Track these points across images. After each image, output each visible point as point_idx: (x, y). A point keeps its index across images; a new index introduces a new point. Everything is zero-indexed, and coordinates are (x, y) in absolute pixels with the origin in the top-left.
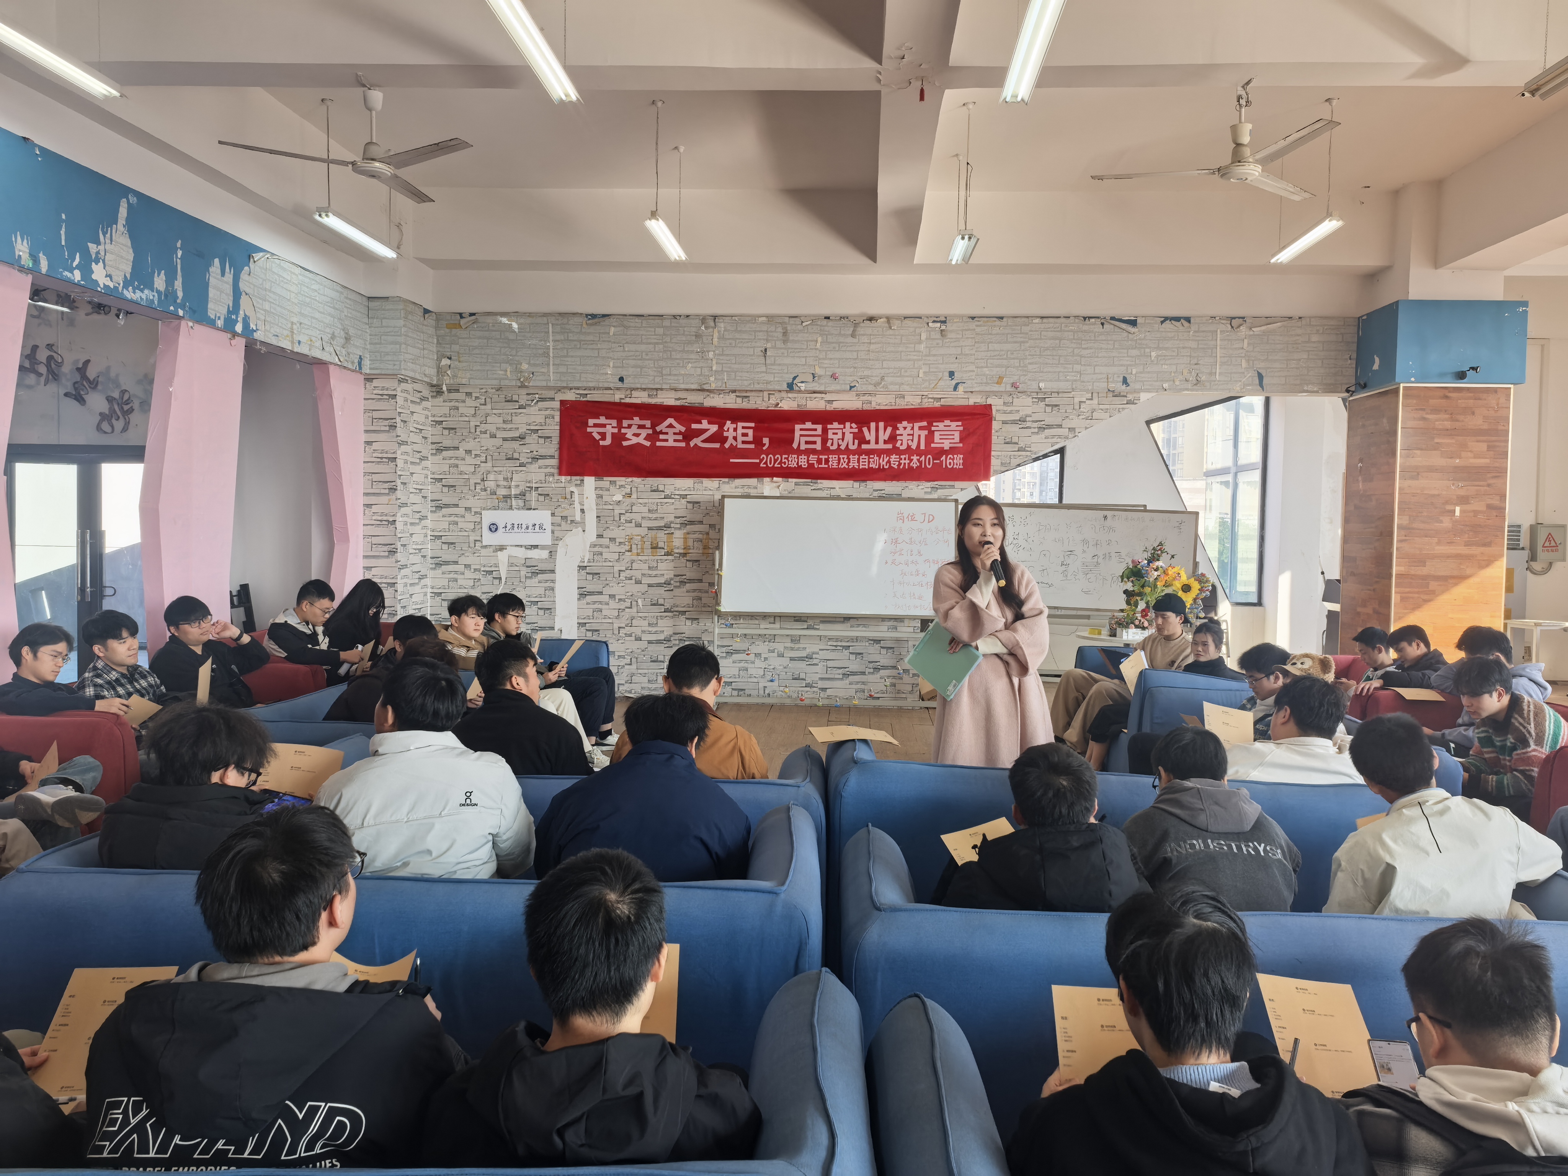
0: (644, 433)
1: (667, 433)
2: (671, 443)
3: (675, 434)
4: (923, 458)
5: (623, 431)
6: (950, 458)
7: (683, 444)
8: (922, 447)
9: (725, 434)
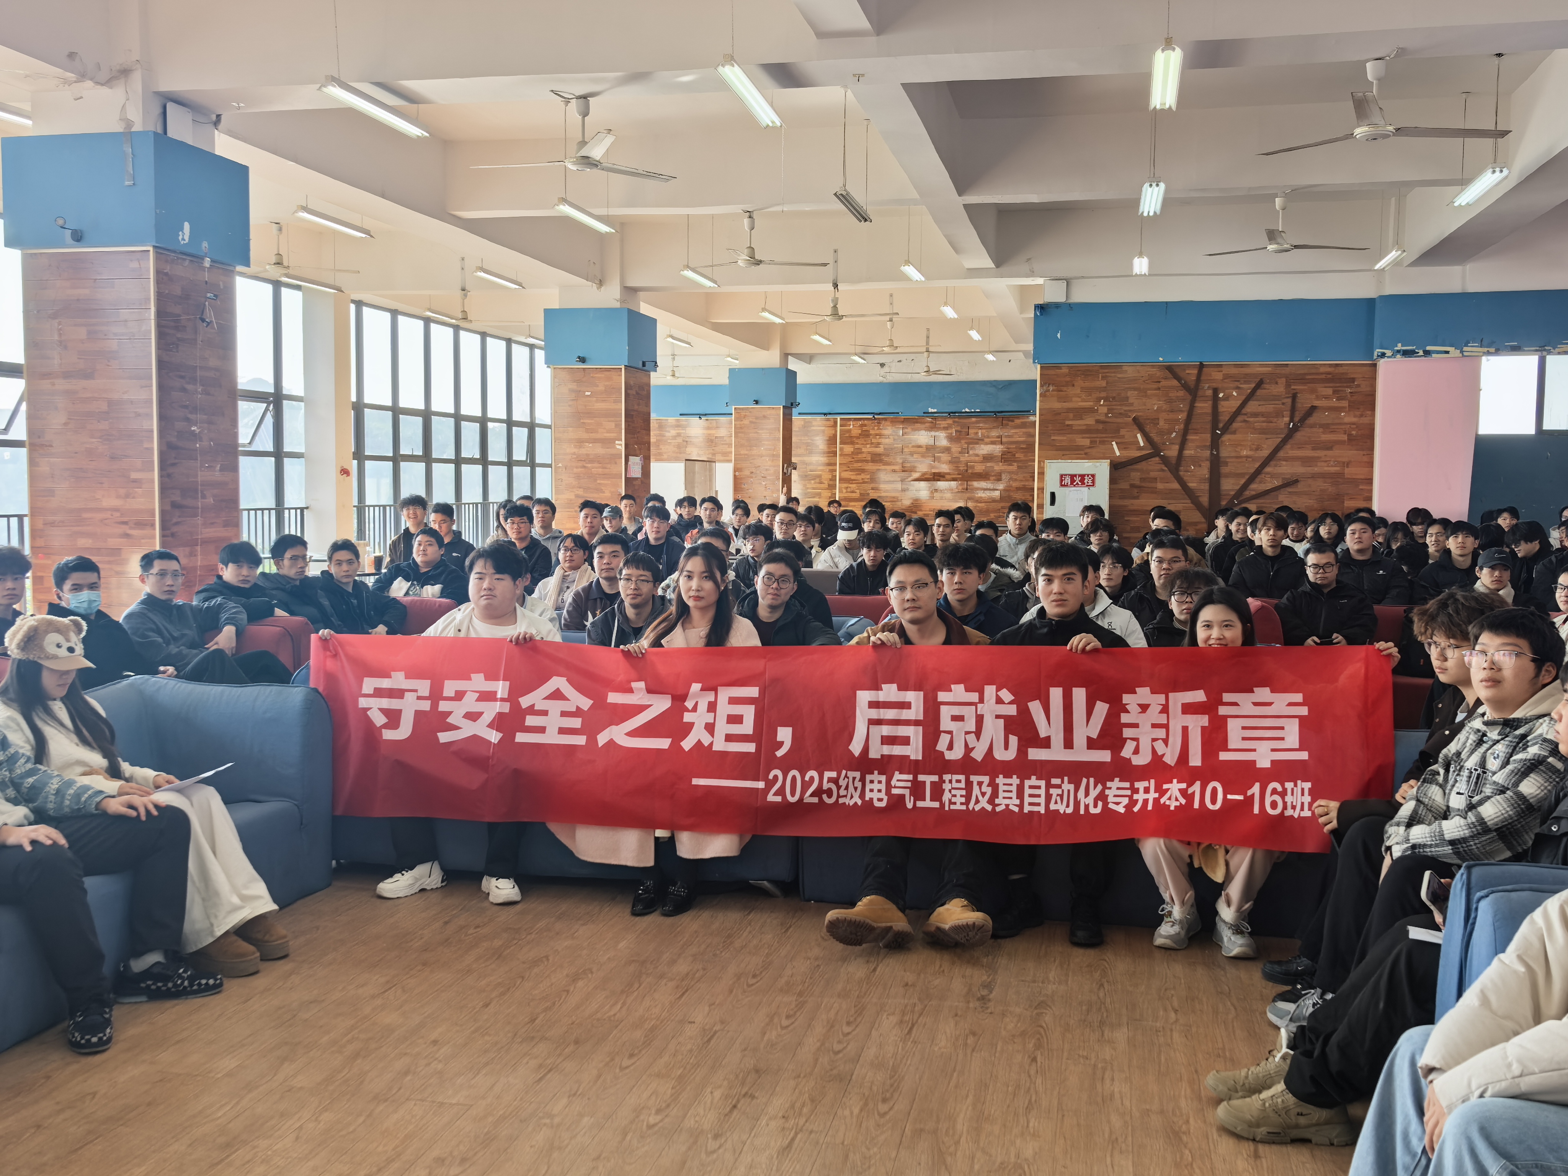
0: (489, 711)
1: (545, 713)
2: (551, 738)
3: (564, 714)
4: (1196, 787)
5: (443, 706)
6: (1274, 792)
7: (580, 740)
8: (1195, 760)
9: (688, 717)
